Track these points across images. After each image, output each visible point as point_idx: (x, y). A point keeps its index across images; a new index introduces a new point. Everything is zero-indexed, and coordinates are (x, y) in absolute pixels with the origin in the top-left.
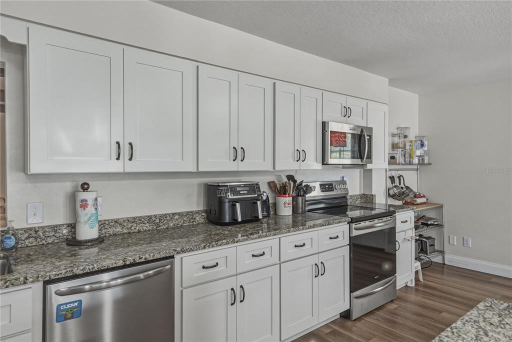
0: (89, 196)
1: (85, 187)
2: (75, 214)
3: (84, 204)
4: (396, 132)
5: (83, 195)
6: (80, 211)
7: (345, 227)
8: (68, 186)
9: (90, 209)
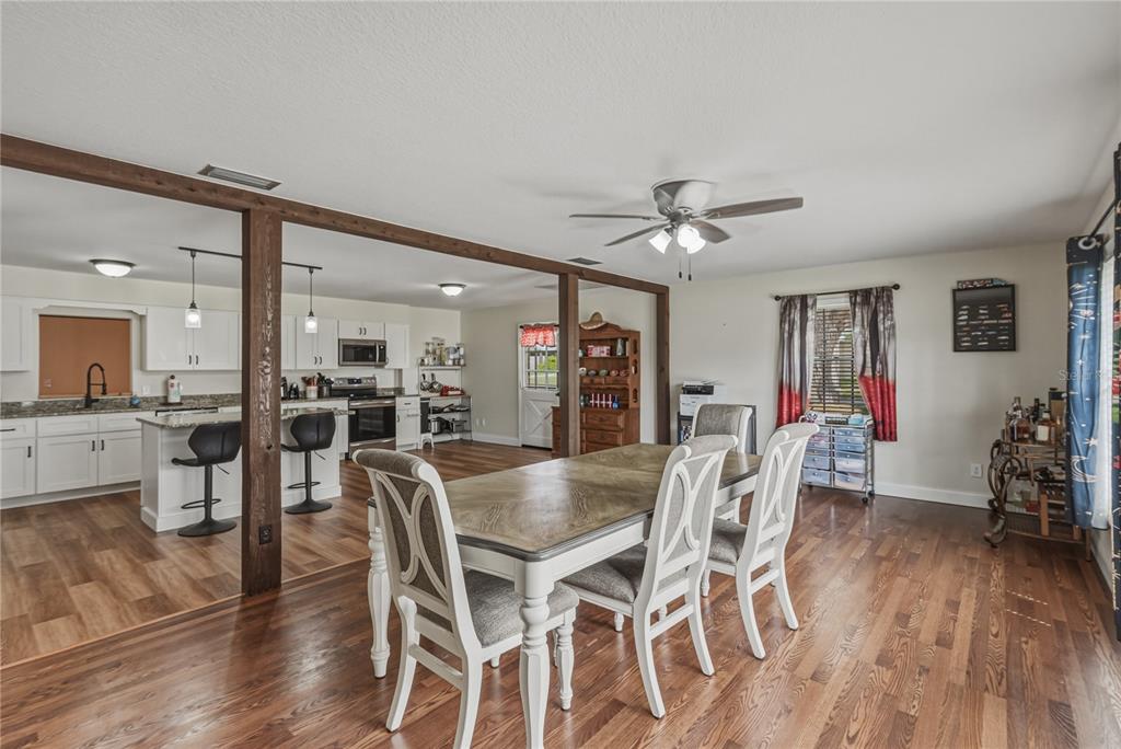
0: (175, 381)
1: (173, 377)
2: (167, 390)
3: (172, 385)
4: (430, 341)
5: (172, 381)
6: (170, 388)
7: (346, 402)
8: (162, 378)
9: (176, 388)
